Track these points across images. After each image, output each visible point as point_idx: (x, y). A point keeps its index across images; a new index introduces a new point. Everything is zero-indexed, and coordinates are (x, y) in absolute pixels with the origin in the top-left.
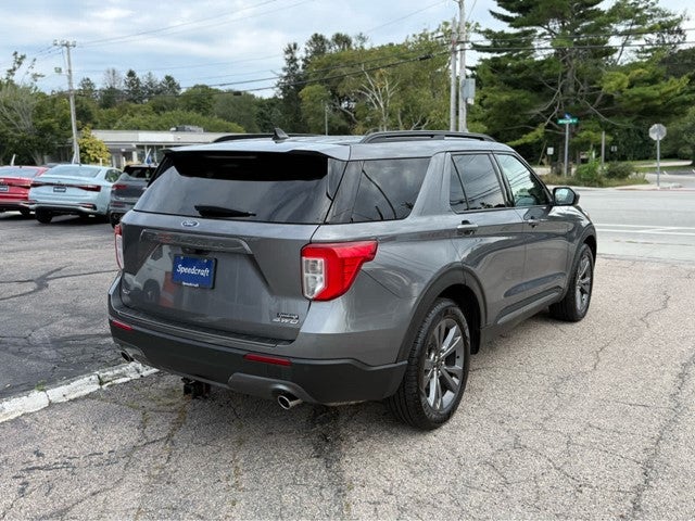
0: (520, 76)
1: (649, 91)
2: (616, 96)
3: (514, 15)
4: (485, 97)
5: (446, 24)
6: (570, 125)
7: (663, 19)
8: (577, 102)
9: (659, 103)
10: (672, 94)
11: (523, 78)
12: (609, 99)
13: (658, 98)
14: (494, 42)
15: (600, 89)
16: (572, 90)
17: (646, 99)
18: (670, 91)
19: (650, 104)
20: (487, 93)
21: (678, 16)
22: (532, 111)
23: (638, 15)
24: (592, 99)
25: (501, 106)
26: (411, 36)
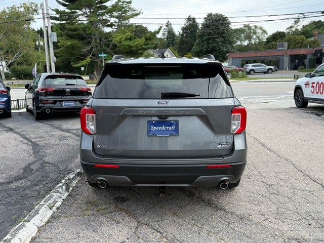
0: (75, 33)
1: (131, 43)
2: (118, 45)
3: (67, 3)
4: (59, 42)
5: (25, 4)
6: (104, 57)
7: (133, 12)
8: (101, 47)
9: (135, 49)
10: (139, 45)
11: (77, 34)
12: (115, 46)
13: (134, 47)
14: (61, 15)
15: (111, 41)
16: (98, 41)
17: (130, 47)
18: (138, 44)
19: (131, 49)
20: (60, 40)
21: (138, 12)
22: (83, 50)
23: (123, 10)
24: (108, 46)
25: (68, 47)
26: (6, 8)
